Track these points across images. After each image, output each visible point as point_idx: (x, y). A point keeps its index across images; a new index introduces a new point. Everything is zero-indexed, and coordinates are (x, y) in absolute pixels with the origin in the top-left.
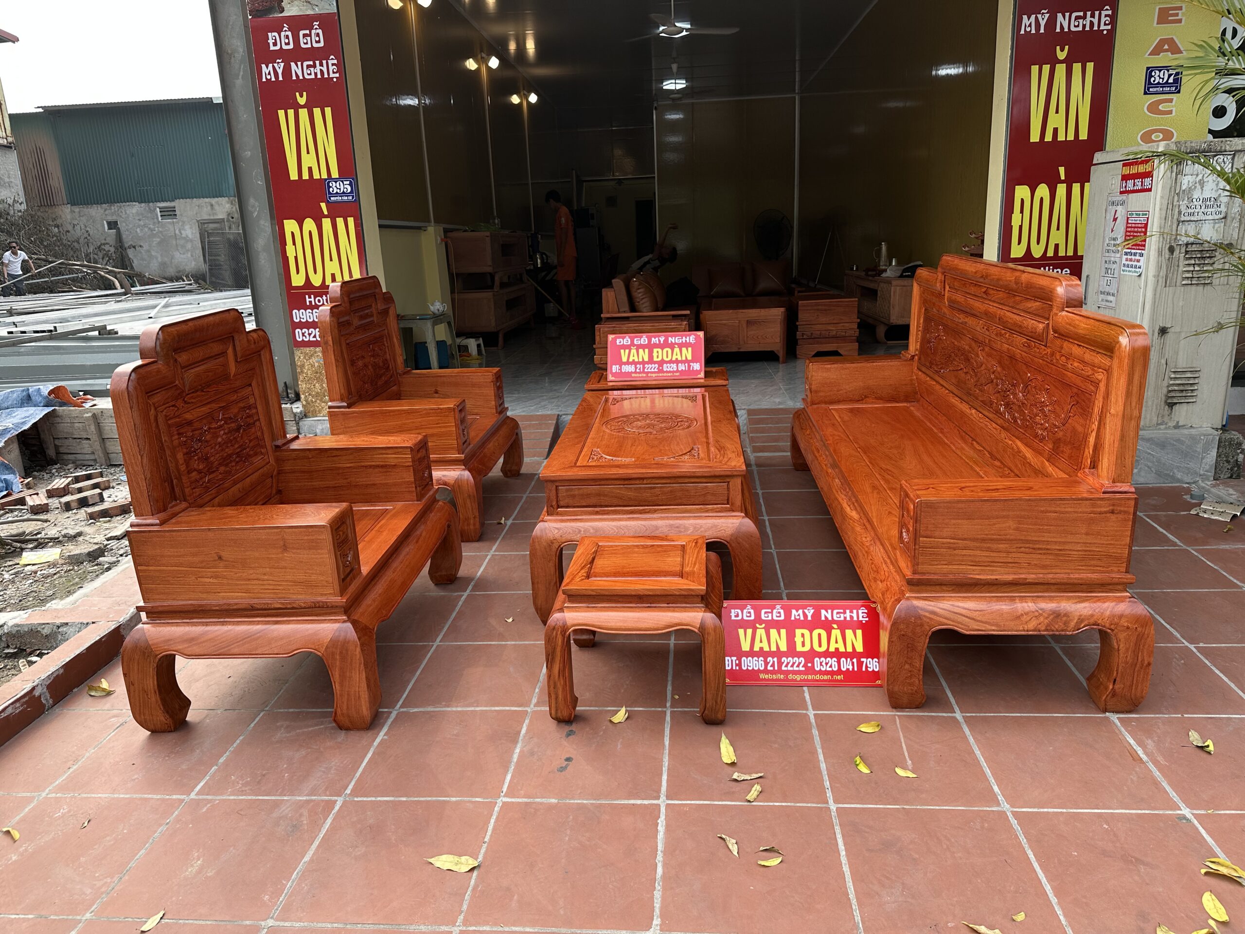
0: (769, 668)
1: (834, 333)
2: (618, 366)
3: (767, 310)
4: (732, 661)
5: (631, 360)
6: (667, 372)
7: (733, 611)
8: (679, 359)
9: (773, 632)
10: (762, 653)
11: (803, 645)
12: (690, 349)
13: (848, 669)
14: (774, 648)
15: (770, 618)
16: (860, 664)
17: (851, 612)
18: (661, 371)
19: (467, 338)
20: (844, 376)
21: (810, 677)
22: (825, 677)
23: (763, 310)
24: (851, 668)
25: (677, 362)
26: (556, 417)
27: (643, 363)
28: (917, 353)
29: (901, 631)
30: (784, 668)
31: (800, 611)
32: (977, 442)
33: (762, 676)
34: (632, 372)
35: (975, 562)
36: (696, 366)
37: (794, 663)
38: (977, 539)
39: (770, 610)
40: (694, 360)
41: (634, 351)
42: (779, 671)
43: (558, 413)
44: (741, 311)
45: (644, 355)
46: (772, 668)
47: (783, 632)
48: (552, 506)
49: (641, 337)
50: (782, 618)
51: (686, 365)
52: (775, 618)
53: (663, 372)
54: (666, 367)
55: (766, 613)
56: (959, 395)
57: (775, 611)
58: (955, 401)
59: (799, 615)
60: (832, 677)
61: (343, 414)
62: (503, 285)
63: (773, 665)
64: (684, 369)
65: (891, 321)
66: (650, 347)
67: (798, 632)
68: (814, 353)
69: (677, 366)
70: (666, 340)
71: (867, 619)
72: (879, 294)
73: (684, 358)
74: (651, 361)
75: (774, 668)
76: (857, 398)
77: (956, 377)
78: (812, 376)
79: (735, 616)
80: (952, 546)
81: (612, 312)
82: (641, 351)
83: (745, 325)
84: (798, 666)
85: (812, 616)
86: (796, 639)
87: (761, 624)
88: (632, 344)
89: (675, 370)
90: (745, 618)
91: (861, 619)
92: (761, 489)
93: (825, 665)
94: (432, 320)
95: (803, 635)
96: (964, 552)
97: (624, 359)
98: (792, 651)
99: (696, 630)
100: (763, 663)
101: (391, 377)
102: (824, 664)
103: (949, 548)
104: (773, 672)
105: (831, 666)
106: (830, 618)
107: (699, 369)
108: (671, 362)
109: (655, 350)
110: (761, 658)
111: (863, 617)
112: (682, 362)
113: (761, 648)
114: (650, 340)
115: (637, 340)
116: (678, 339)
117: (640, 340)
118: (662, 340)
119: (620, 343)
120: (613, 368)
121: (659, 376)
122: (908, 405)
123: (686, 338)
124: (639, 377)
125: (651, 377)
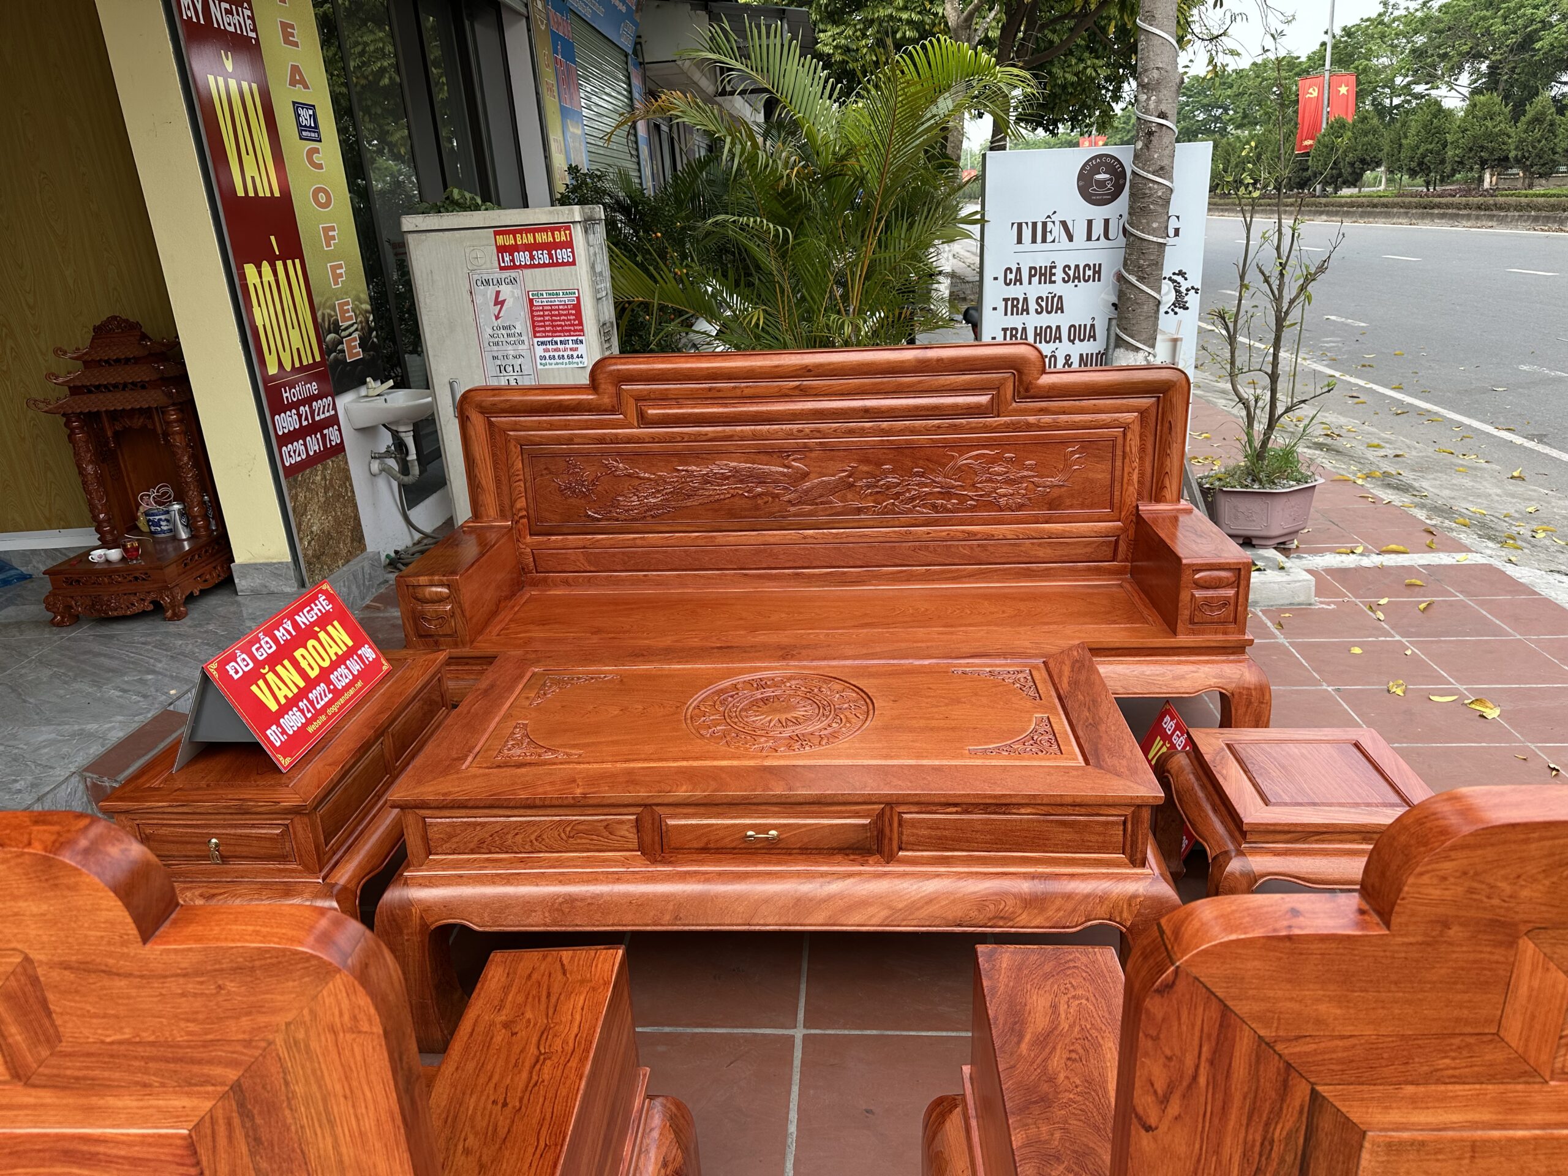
5: (282, 700)
6: (345, 689)
8: (339, 652)
18: (337, 693)
25: (341, 660)
27: (302, 694)
28: (523, 513)
34: (304, 726)
36: (369, 652)
40: (357, 642)
41: (271, 678)
45: (290, 675)
51: (355, 657)
53: (342, 693)
54: (337, 681)
56: (745, 528)
64: (358, 667)
66: (287, 653)
69: (348, 668)
70: (296, 625)
73: (344, 648)
74: (311, 684)
77: (717, 510)
78: (464, 596)
82: (279, 668)
88: (257, 663)
89: (351, 677)
97: (274, 707)
107: (374, 656)
108: (335, 665)
112: (347, 656)
114: (275, 640)
115: (257, 650)
116: (308, 612)
117: (261, 647)
118: (290, 628)
119: (237, 672)
120: (272, 738)
121: (343, 706)
122: (533, 593)
123: (315, 604)
124: (320, 727)
125: (333, 714)
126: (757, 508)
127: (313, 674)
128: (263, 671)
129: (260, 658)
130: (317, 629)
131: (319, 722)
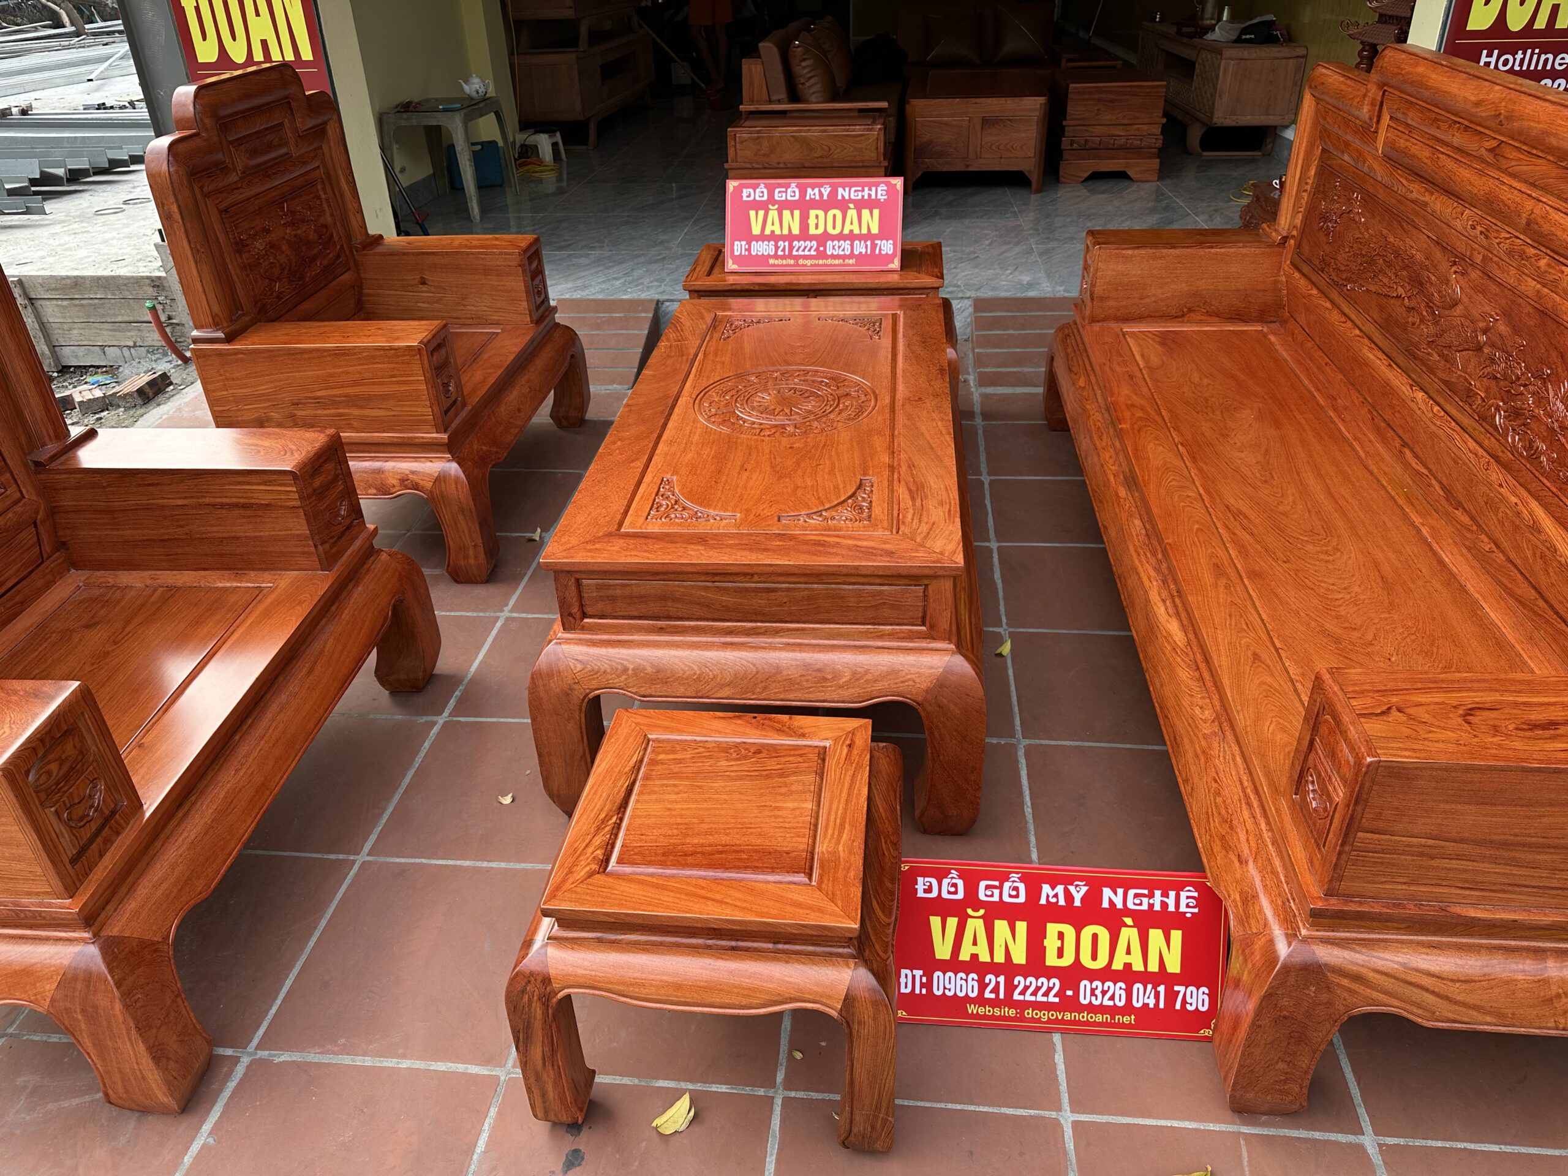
0: (988, 995)
1: (1123, 141)
2: (744, 243)
3: (1017, 100)
4: (914, 977)
5: (767, 232)
6: (833, 257)
7: (920, 880)
8: (857, 231)
9: (1001, 927)
10: (974, 965)
11: (1060, 953)
12: (876, 212)
13: (1146, 1005)
14: (999, 958)
15: (996, 898)
16: (1171, 996)
17: (1165, 895)
18: (821, 255)
19: (537, 132)
20: (1154, 272)
21: (1068, 1016)
22: (1099, 1018)
23: (1010, 101)
24: (1152, 1002)
25: (852, 237)
26: (653, 306)
27: (790, 238)
28: (1295, 233)
29: (1281, 1010)
30: (1016, 996)
31: (1060, 889)
32: (1412, 450)
33: (972, 1009)
34: (769, 256)
35: (1474, 882)
36: (887, 247)
37: (1038, 989)
38: (1491, 842)
39: (997, 883)
40: (883, 235)
41: (773, 214)
42: (1009, 1002)
43: (657, 297)
44: (974, 100)
45: (792, 222)
46: (993, 996)
47: (1022, 927)
48: (570, 615)
49: (788, 186)
50: (1022, 899)
51: (869, 243)
52: (1006, 899)
53: (827, 257)
54: (831, 248)
55: (988, 887)
56: (1387, 350)
57: (1007, 885)
58: (1373, 357)
59: (1056, 896)
60: (1113, 1018)
61: (220, 354)
62: (596, 37)
63: (996, 990)
65: (1215, 120)
66: (804, 206)
67: (1052, 929)
68: (1086, 175)
69: (852, 246)
70: (833, 193)
71: (1196, 910)
72: (1197, 71)
73: (864, 231)
74: (804, 235)
75: (997, 994)
76: (1173, 312)
77: (1382, 309)
78: (1097, 270)
79: (925, 891)
80: (1427, 850)
81: (759, 102)
82: (786, 213)
83: (978, 126)
84: (1046, 994)
85: (1082, 899)
86: (1046, 943)
87: (976, 910)
88: (771, 200)
89: (848, 253)
90: (945, 895)
91: (1183, 909)
92: (989, 474)
93: (1100, 996)
94: (462, 112)
95: (1061, 936)
96: (1454, 864)
97: (756, 230)
98: (1036, 964)
99: (834, 1014)
100: (976, 984)
101: (338, 257)
102: (1098, 992)
103: (1422, 854)
104: (995, 1003)
105: (1112, 998)
106: (1120, 906)
107: (890, 252)
108: (840, 237)
109: (813, 213)
110: (974, 976)
111: (1188, 906)
113: (975, 956)
114: (803, 193)
115: (780, 192)
116: (855, 191)
117: (786, 192)
118: (826, 194)
120: (735, 248)
121: (818, 265)
122: (1265, 330)
123: (870, 189)
124: (782, 265)
125: (803, 265)
127: (812, 231)
128: (770, 206)
129: (777, 198)
130: (851, 206)
131: (784, 262)
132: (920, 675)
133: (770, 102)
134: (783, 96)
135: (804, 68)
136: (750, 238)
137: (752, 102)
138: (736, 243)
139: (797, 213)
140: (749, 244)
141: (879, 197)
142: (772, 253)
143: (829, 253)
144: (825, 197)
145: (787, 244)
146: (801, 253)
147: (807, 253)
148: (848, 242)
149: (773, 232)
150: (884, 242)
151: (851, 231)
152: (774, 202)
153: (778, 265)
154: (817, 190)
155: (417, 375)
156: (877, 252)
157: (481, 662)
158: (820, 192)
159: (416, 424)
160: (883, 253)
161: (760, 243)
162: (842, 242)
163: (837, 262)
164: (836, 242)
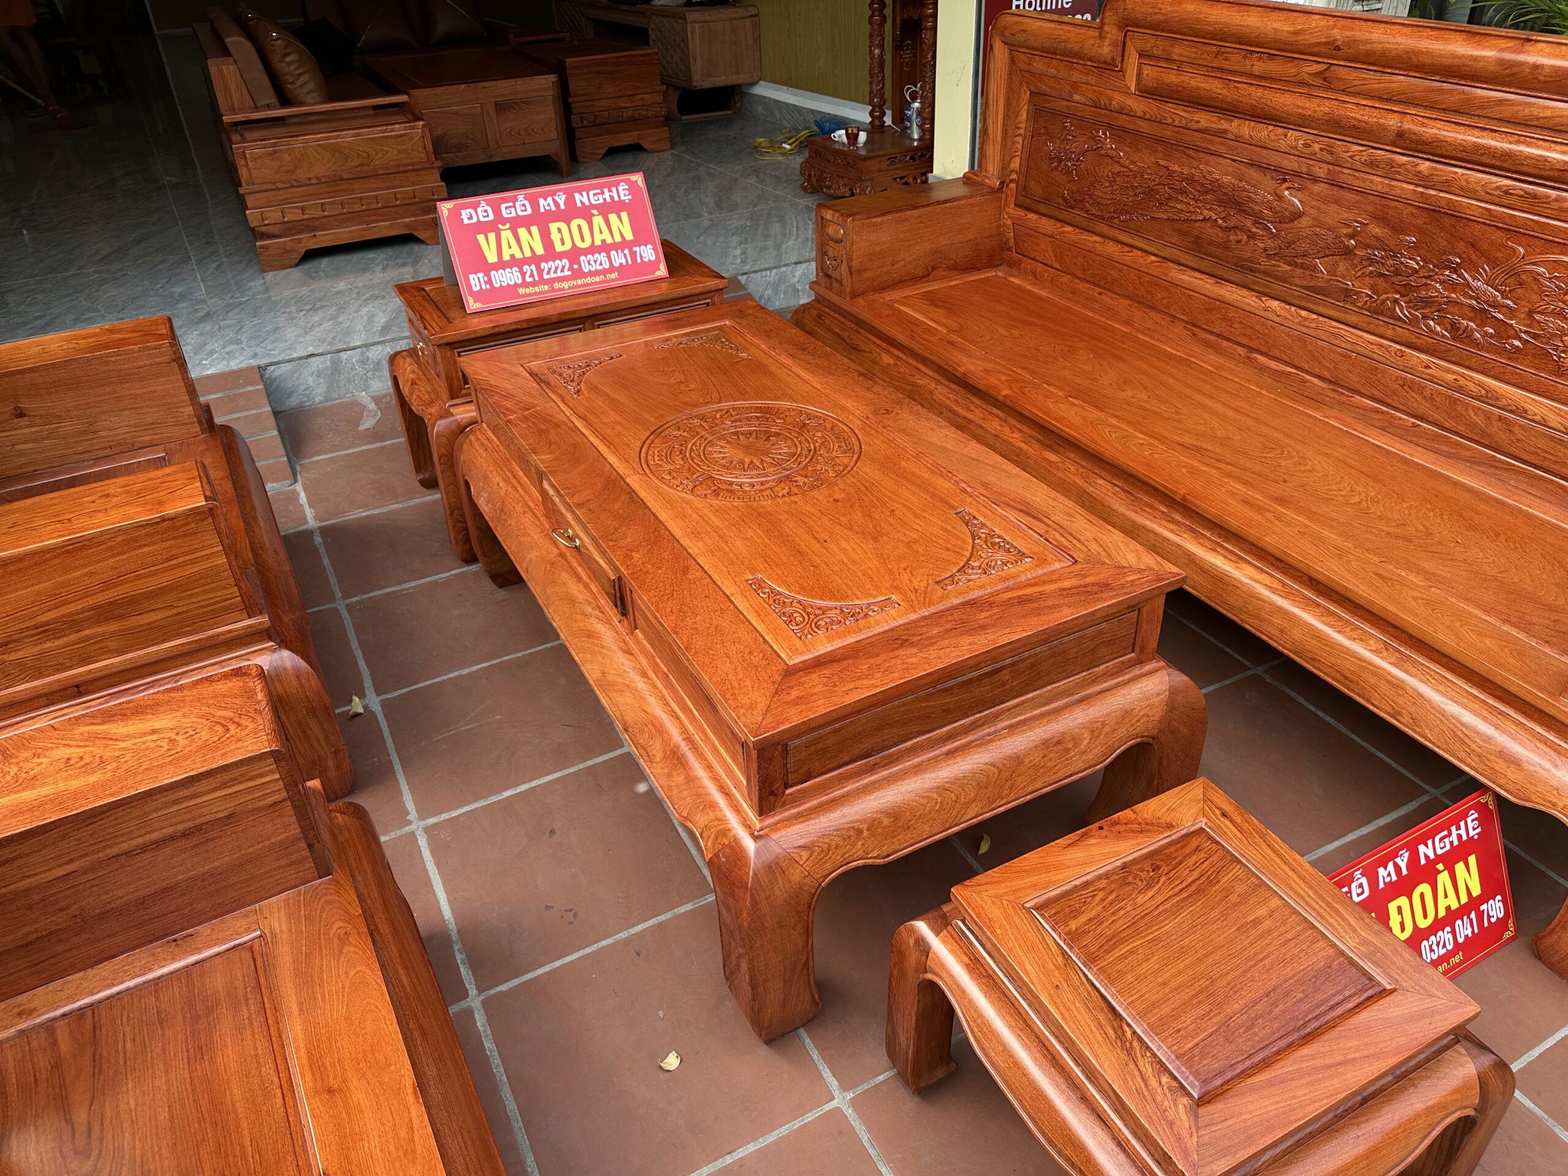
1: (630, 113)
2: (481, 275)
3: (527, 79)
5: (506, 257)
6: (591, 274)
8: (609, 240)
11: (1403, 927)
12: (624, 215)
13: (1466, 937)
16: (1481, 917)
18: (578, 274)
20: (901, 236)
23: (520, 81)
24: (1469, 932)
25: (605, 248)
26: (258, 376)
27: (535, 259)
28: (1014, 176)
31: (1390, 866)
34: (517, 285)
36: (648, 253)
40: (640, 238)
41: (506, 235)
44: (483, 84)
45: (531, 241)
48: (770, 791)
49: (514, 200)
50: (1367, 893)
51: (626, 251)
53: (586, 275)
54: (586, 263)
59: (1389, 874)
60: (1449, 963)
64: (624, 261)
66: (541, 221)
68: (604, 151)
69: (609, 257)
70: (570, 200)
71: (1479, 829)
73: (618, 238)
74: (551, 254)
76: (920, 274)
77: (1184, 233)
81: (242, 110)
82: (522, 232)
83: (492, 112)
85: (1408, 866)
86: (1391, 923)
89: (607, 266)
91: (1471, 833)
93: (1436, 949)
97: (492, 257)
102: (1434, 946)
105: (1444, 946)
106: (1432, 856)
107: (653, 258)
108: (593, 250)
109: (553, 227)
111: (1474, 829)
112: (616, 246)
114: (535, 206)
115: (507, 208)
116: (595, 195)
117: (514, 206)
118: (562, 203)
119: (471, 218)
120: (472, 282)
121: (578, 286)
122: (1000, 274)
123: (610, 191)
124: (536, 294)
125: (560, 290)
126: (1226, 246)
127: (559, 248)
128: (500, 226)
129: (505, 215)
130: (595, 212)
131: (537, 289)
132: (1151, 706)
133: (257, 108)
134: (272, 99)
135: (290, 63)
136: (487, 268)
137: (233, 110)
138: (471, 276)
139: (534, 229)
140: (488, 275)
141: (623, 198)
142: (520, 281)
143: (586, 270)
144: (563, 207)
145: (533, 267)
146: (553, 275)
147: (560, 274)
148: (604, 254)
149: (512, 256)
150: (643, 247)
151: (603, 241)
152: (504, 221)
153: (531, 295)
154: (550, 200)
155: (209, 546)
156: (639, 261)
157: (450, 901)
158: (555, 201)
159: (216, 615)
160: (646, 260)
161: (501, 271)
162: (596, 255)
163: (598, 279)
164: (590, 256)
